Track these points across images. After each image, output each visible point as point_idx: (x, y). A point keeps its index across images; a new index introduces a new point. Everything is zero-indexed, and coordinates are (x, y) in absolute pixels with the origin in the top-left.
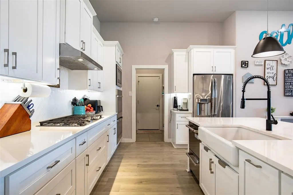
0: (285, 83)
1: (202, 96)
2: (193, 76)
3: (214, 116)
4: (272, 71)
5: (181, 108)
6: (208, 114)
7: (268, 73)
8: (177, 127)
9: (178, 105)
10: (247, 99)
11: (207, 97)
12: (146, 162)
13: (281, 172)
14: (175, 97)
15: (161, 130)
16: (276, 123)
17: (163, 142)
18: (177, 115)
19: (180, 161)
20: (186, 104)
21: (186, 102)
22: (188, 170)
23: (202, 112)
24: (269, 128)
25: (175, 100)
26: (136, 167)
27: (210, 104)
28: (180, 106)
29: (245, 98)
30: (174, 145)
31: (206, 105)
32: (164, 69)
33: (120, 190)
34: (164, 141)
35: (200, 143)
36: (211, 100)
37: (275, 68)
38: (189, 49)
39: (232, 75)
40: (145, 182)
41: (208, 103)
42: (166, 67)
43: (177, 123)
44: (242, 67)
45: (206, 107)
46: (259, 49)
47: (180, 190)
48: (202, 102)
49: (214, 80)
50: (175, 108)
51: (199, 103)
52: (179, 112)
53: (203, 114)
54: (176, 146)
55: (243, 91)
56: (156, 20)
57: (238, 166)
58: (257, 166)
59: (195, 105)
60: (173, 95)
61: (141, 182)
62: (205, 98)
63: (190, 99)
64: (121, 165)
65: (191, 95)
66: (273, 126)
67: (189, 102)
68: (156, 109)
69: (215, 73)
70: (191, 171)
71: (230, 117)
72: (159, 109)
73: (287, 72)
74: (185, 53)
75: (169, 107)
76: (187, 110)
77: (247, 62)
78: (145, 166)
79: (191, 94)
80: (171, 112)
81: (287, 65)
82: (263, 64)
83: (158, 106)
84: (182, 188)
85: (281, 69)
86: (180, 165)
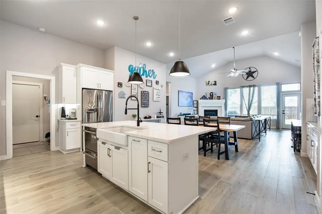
0: (141, 99)
1: (89, 107)
2: (82, 90)
3: (100, 122)
4: (135, 91)
5: (68, 117)
6: (95, 121)
7: (133, 92)
8: (67, 135)
9: (66, 114)
10: (128, 109)
11: (93, 107)
12: (38, 171)
13: (148, 140)
14: (63, 108)
15: (41, 142)
16: (141, 121)
17: (49, 152)
18: (67, 124)
19: (74, 162)
20: (74, 113)
21: (75, 112)
22: (84, 166)
23: (90, 120)
24: (138, 125)
25: (63, 110)
26: (28, 179)
27: (96, 113)
28: (68, 115)
29: (127, 108)
30: (64, 151)
31: (93, 113)
32: (51, 80)
33: (19, 202)
34: (50, 150)
35: (98, 141)
36: (97, 110)
37: (137, 89)
38: (78, 66)
39: (112, 91)
40: (46, 186)
41: (95, 112)
42: (53, 79)
43: (67, 130)
44: (118, 86)
45: (93, 115)
46: (132, 79)
47: (83, 180)
48: (90, 112)
49: (100, 94)
50: (62, 118)
51: (88, 112)
52: (67, 120)
53: (91, 121)
54: (66, 152)
55: (126, 104)
56: (42, 29)
57: (127, 146)
58: (138, 141)
59: (84, 114)
60: (60, 106)
61: (42, 187)
62: (92, 108)
63: (78, 109)
64: (4, 183)
65: (80, 106)
66: (140, 123)
67: (77, 111)
68: (36, 120)
69: (100, 89)
70: (87, 166)
71: (109, 121)
72: (39, 120)
73: (142, 92)
74: (74, 69)
75: (56, 117)
76: (76, 119)
77: (121, 84)
78: (39, 175)
79: (80, 104)
80: (58, 121)
81: (142, 88)
82: (130, 86)
83: (37, 116)
84: (83, 178)
85: (140, 90)
86: (75, 164)
